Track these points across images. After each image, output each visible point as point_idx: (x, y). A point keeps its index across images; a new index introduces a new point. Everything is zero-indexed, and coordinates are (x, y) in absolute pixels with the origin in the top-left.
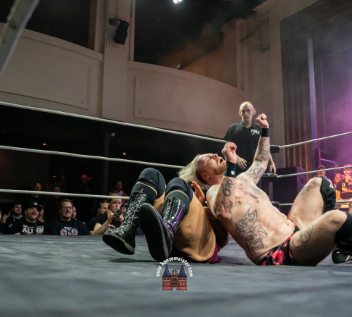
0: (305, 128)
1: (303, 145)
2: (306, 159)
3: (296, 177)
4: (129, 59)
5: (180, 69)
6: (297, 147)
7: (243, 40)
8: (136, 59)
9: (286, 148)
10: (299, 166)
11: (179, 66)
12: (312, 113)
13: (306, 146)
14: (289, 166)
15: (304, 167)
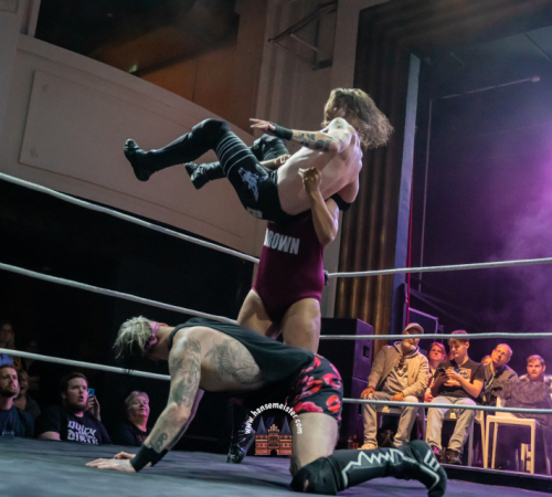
0: (383, 239)
1: (375, 278)
2: (379, 306)
3: (353, 342)
4: (25, 31)
5: (135, 74)
6: (363, 279)
7: (277, 38)
8: (40, 35)
9: (339, 279)
10: (362, 318)
11: (134, 69)
12: (400, 209)
13: (380, 279)
14: (341, 316)
15: (372, 321)
